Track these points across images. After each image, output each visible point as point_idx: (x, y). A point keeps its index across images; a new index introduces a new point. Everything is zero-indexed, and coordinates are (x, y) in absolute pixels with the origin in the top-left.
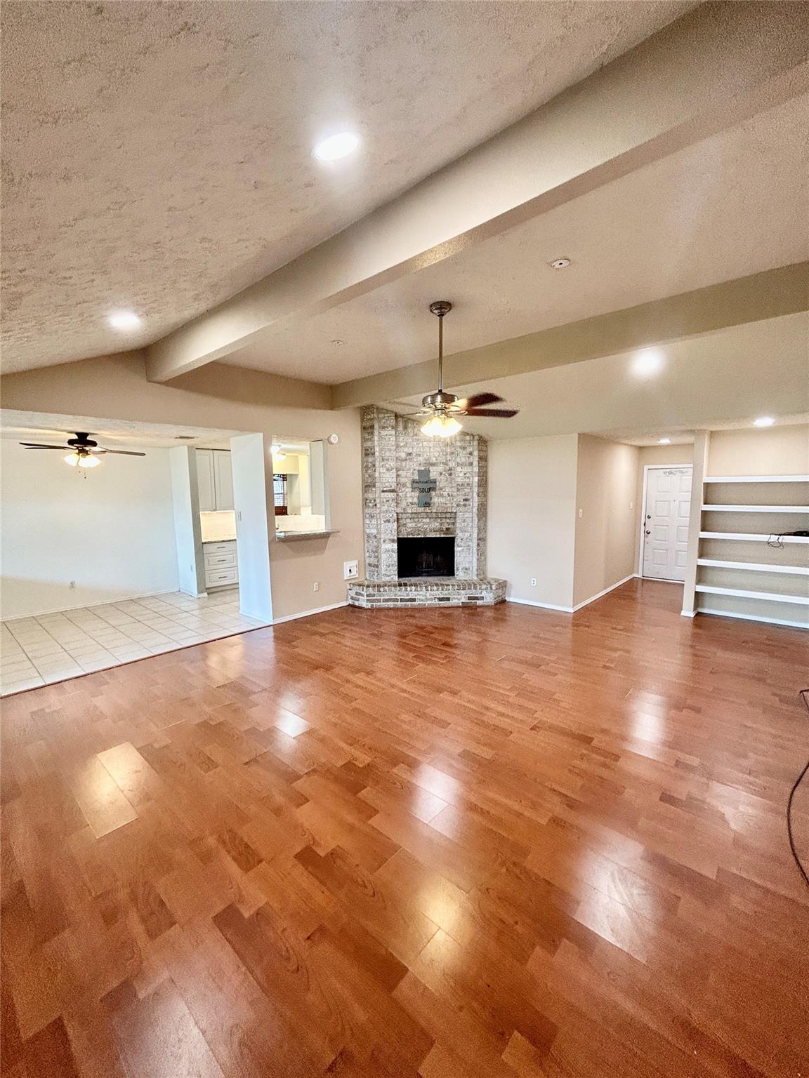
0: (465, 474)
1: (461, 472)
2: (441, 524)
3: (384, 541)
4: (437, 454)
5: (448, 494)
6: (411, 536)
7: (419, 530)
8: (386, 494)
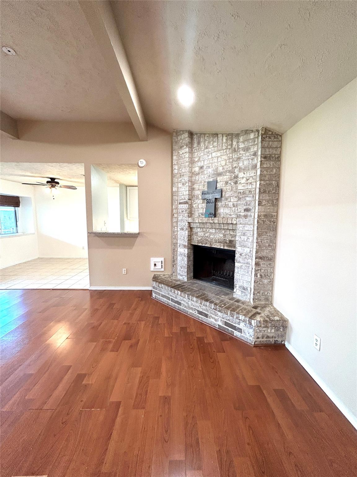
0: (247, 180)
1: (243, 178)
2: (224, 235)
3: (180, 246)
4: (223, 163)
5: (233, 204)
6: (200, 245)
7: (207, 240)
8: (182, 205)
